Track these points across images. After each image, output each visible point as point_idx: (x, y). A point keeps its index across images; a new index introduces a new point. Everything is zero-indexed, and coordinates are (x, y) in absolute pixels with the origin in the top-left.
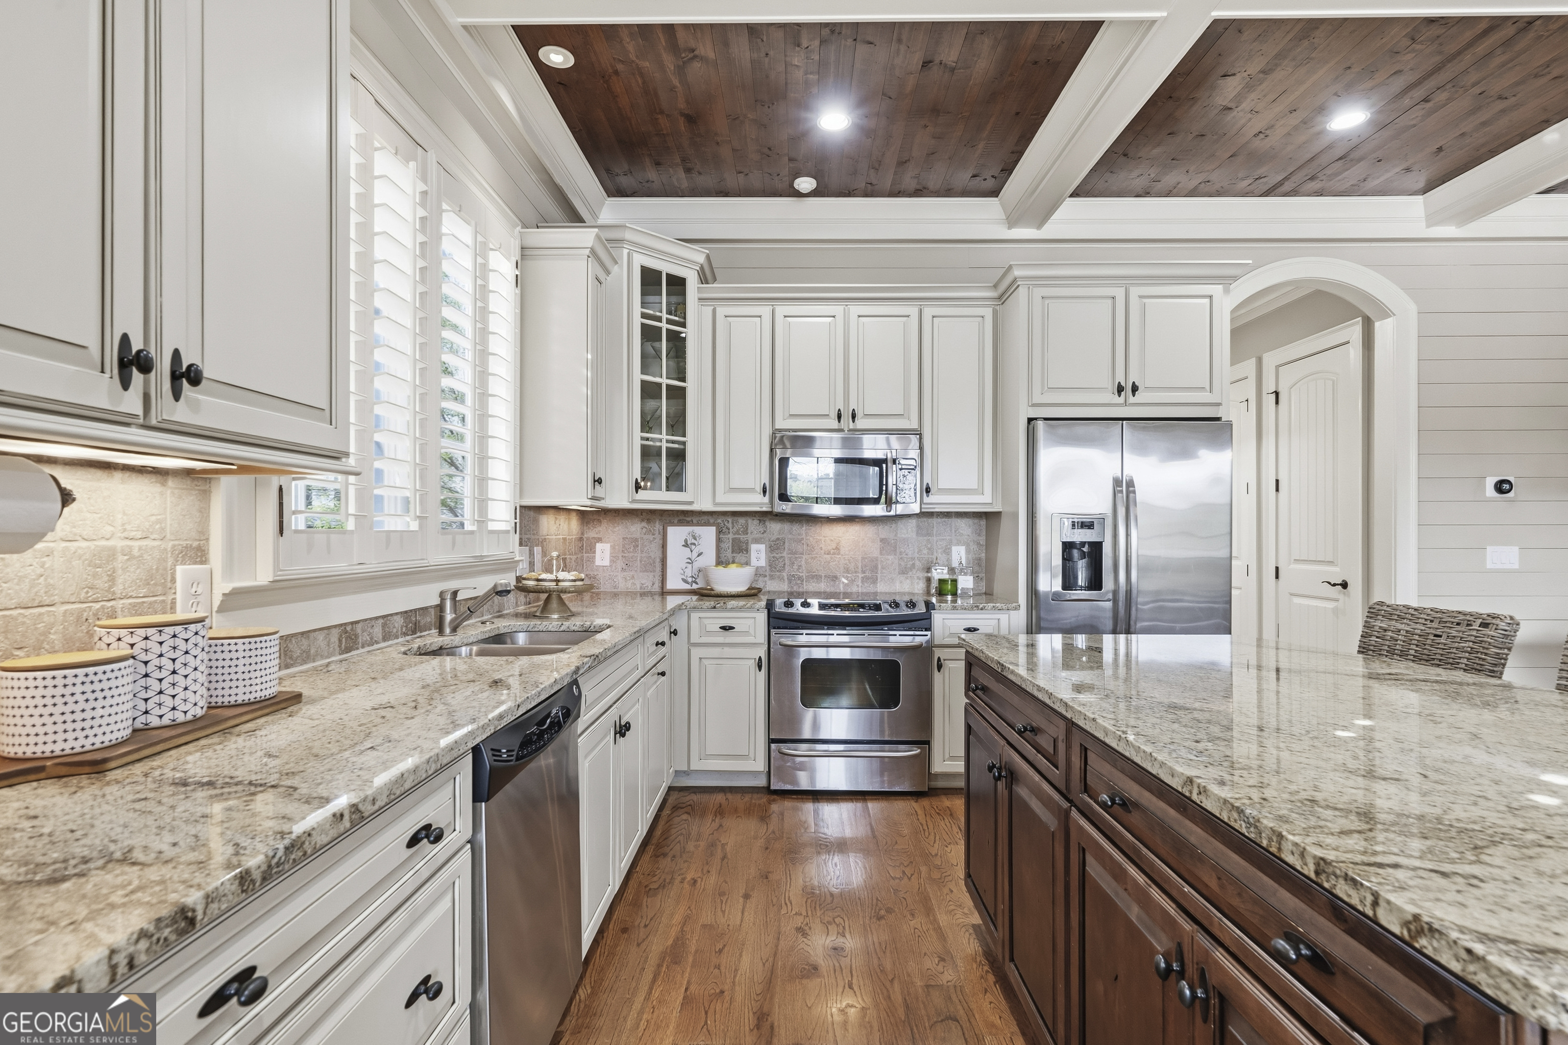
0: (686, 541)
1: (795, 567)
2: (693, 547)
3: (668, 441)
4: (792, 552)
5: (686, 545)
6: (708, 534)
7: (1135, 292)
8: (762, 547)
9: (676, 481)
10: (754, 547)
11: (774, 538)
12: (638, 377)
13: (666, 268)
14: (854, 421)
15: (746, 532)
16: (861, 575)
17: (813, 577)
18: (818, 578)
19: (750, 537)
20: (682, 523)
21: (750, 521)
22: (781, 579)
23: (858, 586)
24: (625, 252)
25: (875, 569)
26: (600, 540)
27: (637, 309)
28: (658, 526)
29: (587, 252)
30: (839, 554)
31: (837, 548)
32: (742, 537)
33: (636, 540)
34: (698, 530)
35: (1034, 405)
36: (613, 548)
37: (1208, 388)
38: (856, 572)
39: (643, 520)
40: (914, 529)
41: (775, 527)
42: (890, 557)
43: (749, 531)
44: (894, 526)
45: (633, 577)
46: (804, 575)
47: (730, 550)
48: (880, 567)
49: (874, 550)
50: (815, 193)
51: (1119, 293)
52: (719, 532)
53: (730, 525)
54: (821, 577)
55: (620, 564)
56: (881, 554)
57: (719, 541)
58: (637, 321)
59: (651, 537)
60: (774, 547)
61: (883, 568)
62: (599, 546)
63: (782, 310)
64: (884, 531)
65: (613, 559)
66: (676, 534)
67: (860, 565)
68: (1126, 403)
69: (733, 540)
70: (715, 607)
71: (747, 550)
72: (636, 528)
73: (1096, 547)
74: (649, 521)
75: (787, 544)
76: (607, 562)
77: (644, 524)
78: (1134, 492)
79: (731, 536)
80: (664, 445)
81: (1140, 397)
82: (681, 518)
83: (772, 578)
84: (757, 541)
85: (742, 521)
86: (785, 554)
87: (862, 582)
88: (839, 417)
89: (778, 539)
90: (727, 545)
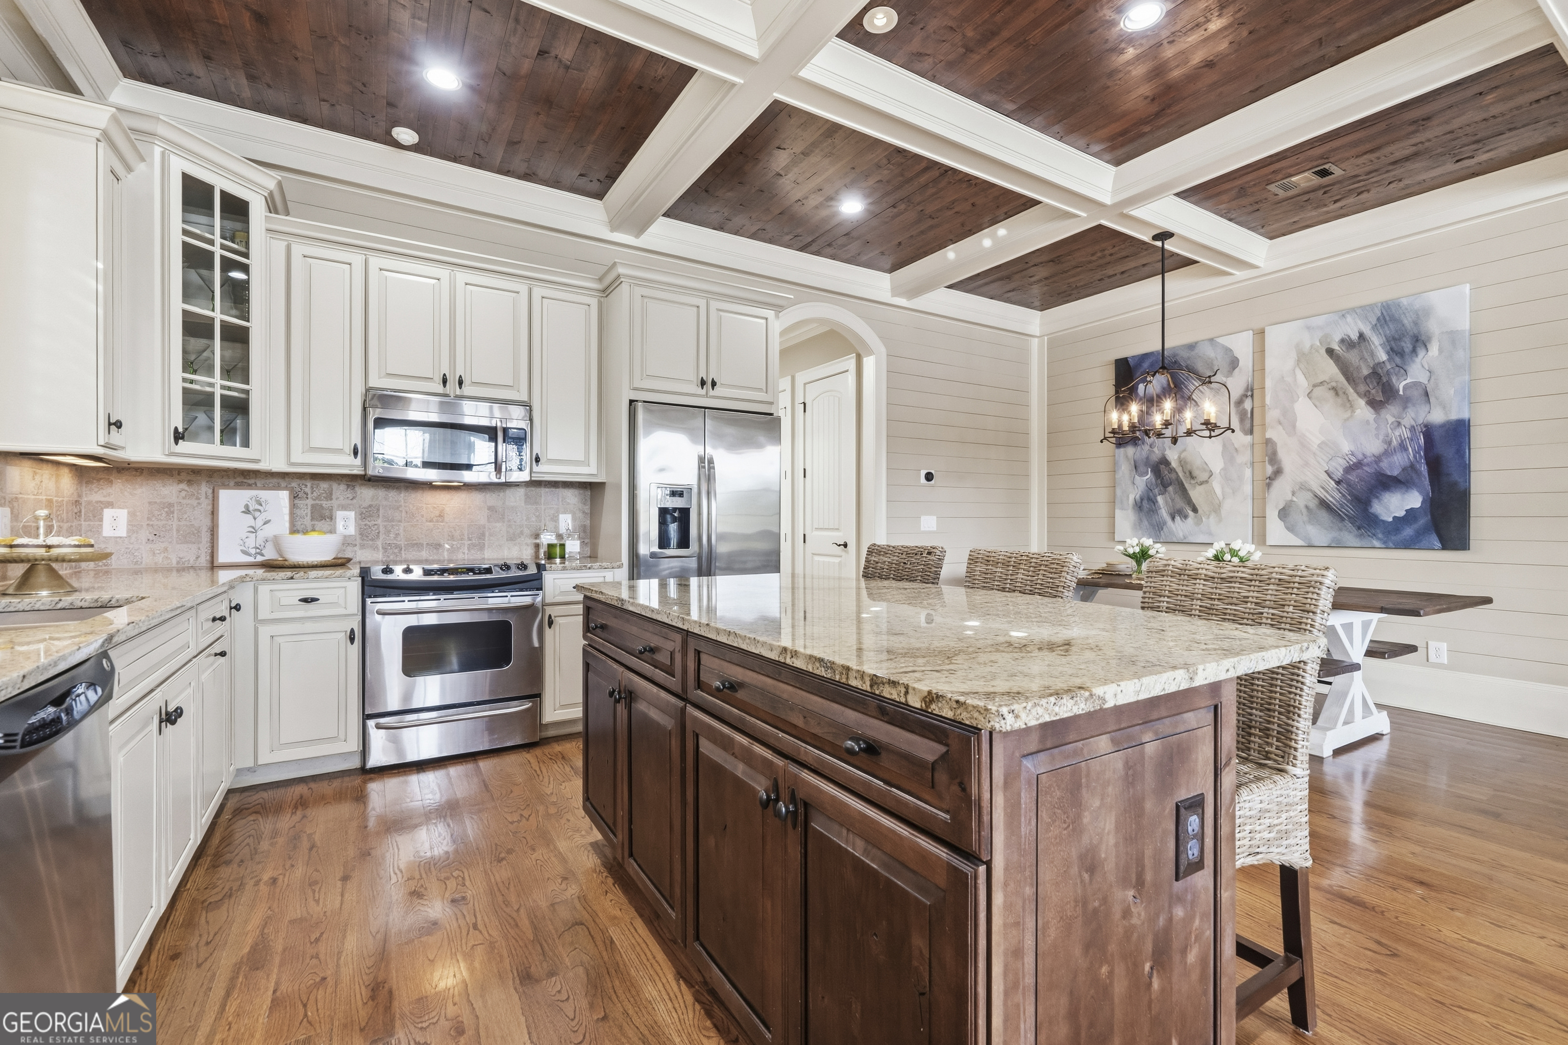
0: (247, 506)
1: (392, 535)
2: (257, 514)
3: (223, 387)
4: (388, 520)
5: (247, 511)
6: (278, 499)
7: (714, 305)
8: (351, 515)
10: (340, 515)
11: (366, 504)
13: (220, 183)
14: (460, 388)
15: (329, 497)
16: (467, 543)
17: (413, 545)
18: (418, 546)
19: (334, 503)
20: (239, 486)
21: (335, 486)
22: (376, 548)
23: (464, 553)
24: (157, 151)
25: (482, 536)
26: (110, 505)
28: (205, 489)
29: (97, 134)
30: (442, 522)
31: (440, 516)
32: (325, 504)
33: (170, 505)
34: (264, 494)
35: (635, 389)
36: (132, 515)
37: (764, 389)
38: (462, 539)
39: (180, 482)
40: (523, 498)
41: (367, 494)
42: (498, 525)
43: (334, 497)
44: (502, 494)
45: (166, 549)
46: (402, 543)
47: (309, 517)
48: (487, 534)
49: (482, 518)
50: (415, 148)
51: (701, 303)
52: (294, 497)
53: (308, 490)
54: (422, 545)
55: (144, 534)
56: (489, 521)
57: (293, 507)
58: (177, 237)
59: (195, 502)
60: (366, 514)
61: (490, 535)
62: (108, 513)
63: (376, 261)
64: (491, 498)
65: (133, 528)
66: (232, 498)
67: (466, 533)
68: (707, 395)
69: (313, 506)
70: (292, 578)
71: (331, 518)
72: (170, 491)
73: (684, 513)
74: (190, 482)
75: (381, 512)
76: (122, 532)
77: (183, 486)
78: (714, 468)
79: (310, 502)
81: (718, 391)
82: (239, 479)
83: (363, 547)
84: (344, 508)
85: (324, 485)
86: (379, 522)
87: (469, 549)
88: (445, 381)
89: (370, 506)
90: (305, 512)
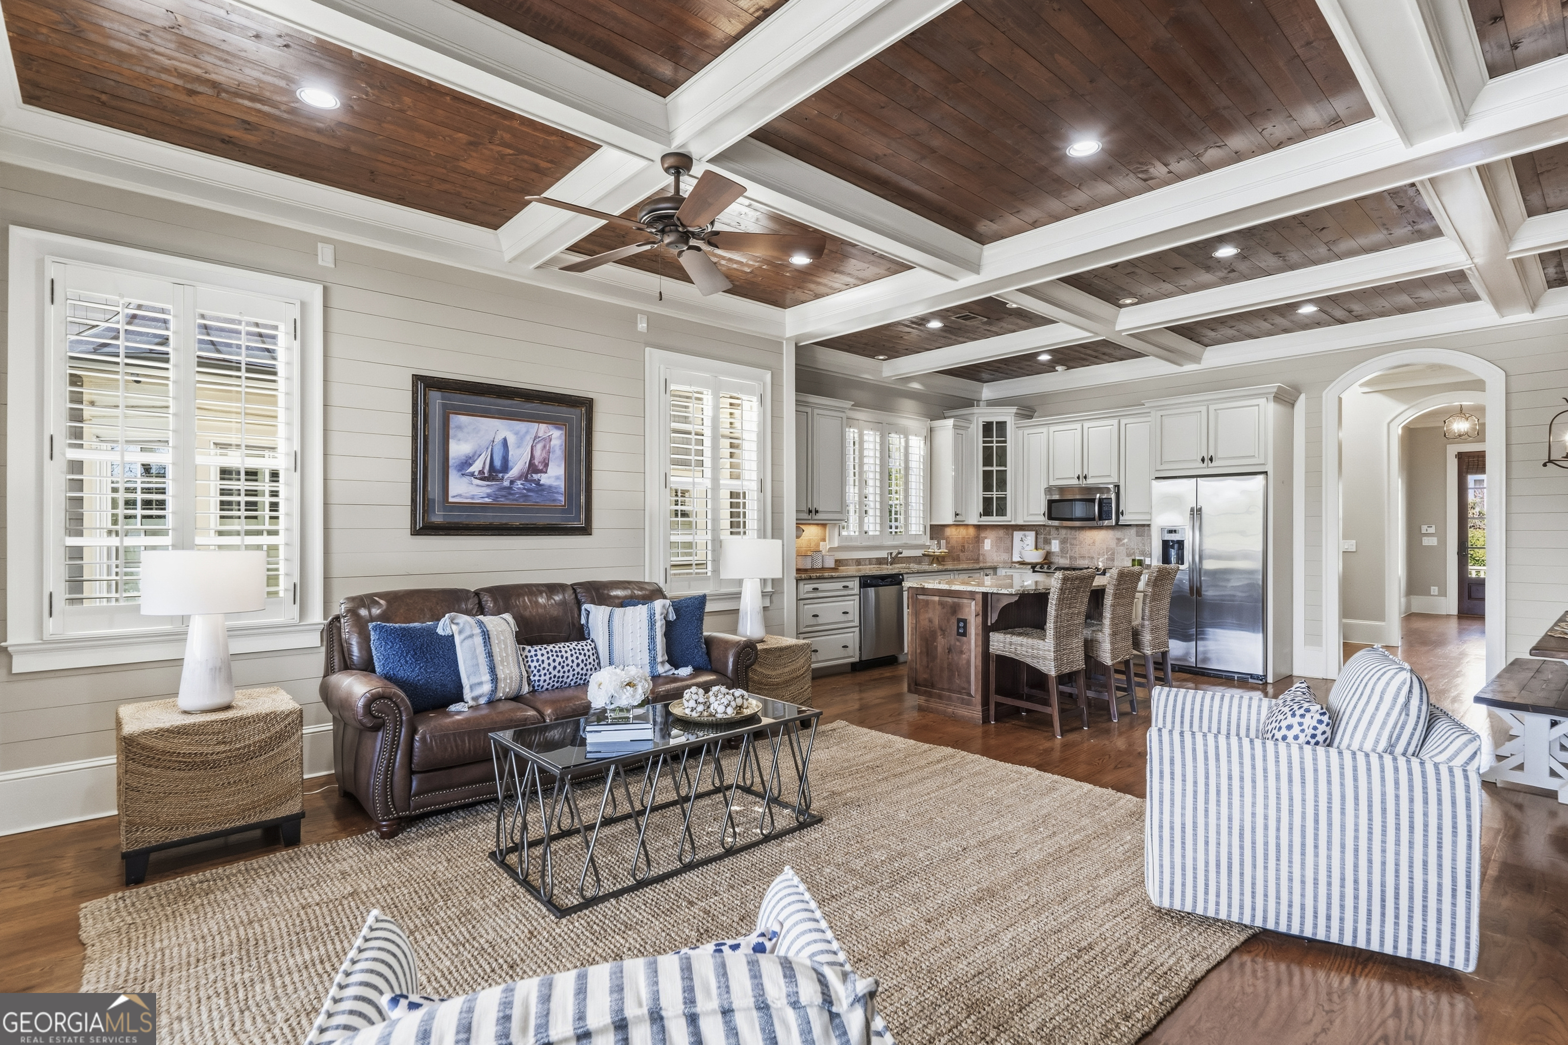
0: (1022, 538)
1: (1073, 552)
2: (1025, 541)
3: (997, 495)
4: (1071, 544)
5: (1022, 540)
6: (1031, 536)
7: (1212, 408)
8: (1057, 542)
9: (1002, 511)
10: (1053, 542)
12: (981, 469)
13: (995, 419)
14: (1085, 480)
15: (1049, 534)
16: (1106, 557)
18: (1083, 557)
19: (1051, 537)
20: (1021, 530)
21: (1051, 529)
22: (1066, 557)
24: (975, 418)
25: (1113, 554)
26: (986, 538)
27: (981, 439)
28: (1010, 531)
29: (952, 426)
30: (1094, 546)
31: (1094, 543)
32: (1048, 537)
33: (1001, 538)
34: (1027, 533)
35: (1158, 471)
36: (992, 541)
37: (1257, 455)
38: (1104, 555)
40: (1135, 533)
41: (1063, 532)
42: (1122, 548)
43: (1051, 534)
45: (1000, 555)
46: (1077, 556)
47: (1042, 543)
49: (1113, 544)
51: (1204, 409)
52: (1037, 534)
53: (1042, 531)
55: (995, 549)
56: (1116, 546)
57: (1037, 538)
58: (981, 445)
59: (1008, 536)
60: (1063, 542)
61: (1117, 553)
62: (986, 541)
63: (1052, 429)
64: (1118, 534)
65: (992, 546)
66: (1017, 535)
67: (1105, 551)
68: (1206, 467)
69: (1044, 538)
71: (1050, 543)
72: (1001, 533)
73: (1181, 544)
74: (1007, 529)
75: (1069, 540)
76: (989, 548)
77: (1005, 530)
78: (1201, 514)
79: (1043, 536)
80: (995, 496)
81: (1214, 463)
83: (1062, 557)
84: (1055, 539)
85: (1048, 529)
86: (1068, 545)
87: (1106, 560)
88: (1078, 478)
89: (1064, 538)
90: (1041, 540)
